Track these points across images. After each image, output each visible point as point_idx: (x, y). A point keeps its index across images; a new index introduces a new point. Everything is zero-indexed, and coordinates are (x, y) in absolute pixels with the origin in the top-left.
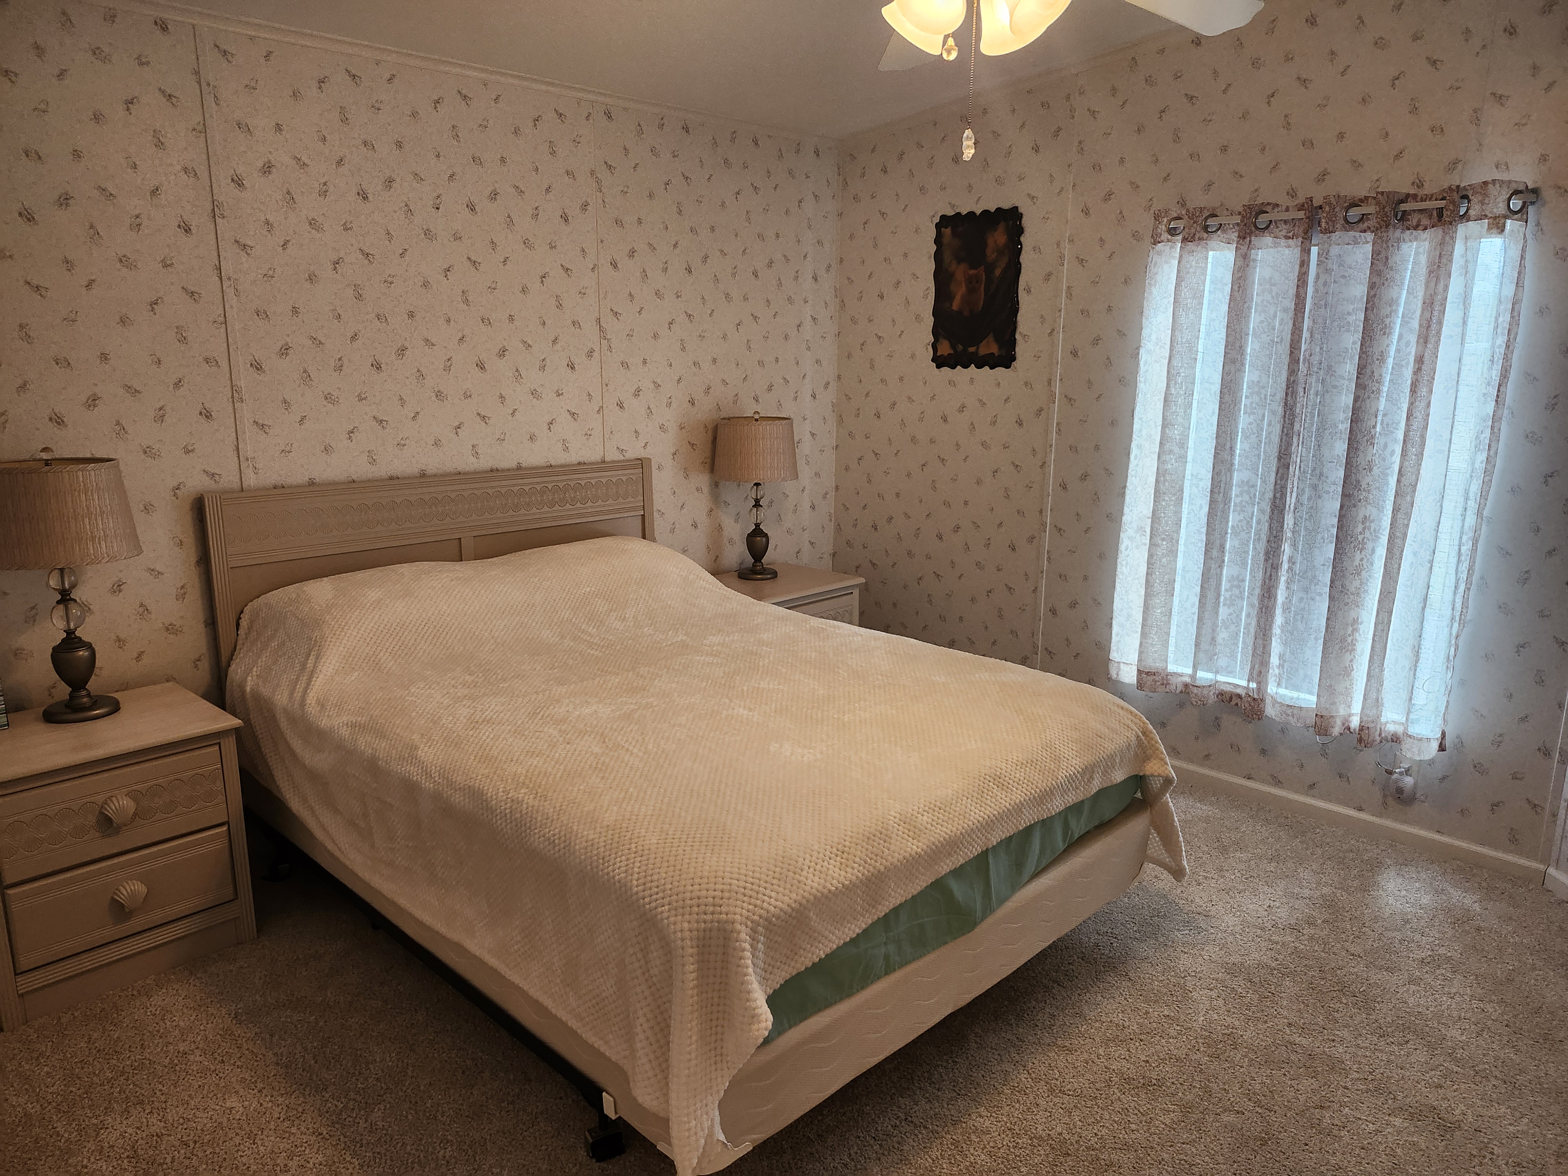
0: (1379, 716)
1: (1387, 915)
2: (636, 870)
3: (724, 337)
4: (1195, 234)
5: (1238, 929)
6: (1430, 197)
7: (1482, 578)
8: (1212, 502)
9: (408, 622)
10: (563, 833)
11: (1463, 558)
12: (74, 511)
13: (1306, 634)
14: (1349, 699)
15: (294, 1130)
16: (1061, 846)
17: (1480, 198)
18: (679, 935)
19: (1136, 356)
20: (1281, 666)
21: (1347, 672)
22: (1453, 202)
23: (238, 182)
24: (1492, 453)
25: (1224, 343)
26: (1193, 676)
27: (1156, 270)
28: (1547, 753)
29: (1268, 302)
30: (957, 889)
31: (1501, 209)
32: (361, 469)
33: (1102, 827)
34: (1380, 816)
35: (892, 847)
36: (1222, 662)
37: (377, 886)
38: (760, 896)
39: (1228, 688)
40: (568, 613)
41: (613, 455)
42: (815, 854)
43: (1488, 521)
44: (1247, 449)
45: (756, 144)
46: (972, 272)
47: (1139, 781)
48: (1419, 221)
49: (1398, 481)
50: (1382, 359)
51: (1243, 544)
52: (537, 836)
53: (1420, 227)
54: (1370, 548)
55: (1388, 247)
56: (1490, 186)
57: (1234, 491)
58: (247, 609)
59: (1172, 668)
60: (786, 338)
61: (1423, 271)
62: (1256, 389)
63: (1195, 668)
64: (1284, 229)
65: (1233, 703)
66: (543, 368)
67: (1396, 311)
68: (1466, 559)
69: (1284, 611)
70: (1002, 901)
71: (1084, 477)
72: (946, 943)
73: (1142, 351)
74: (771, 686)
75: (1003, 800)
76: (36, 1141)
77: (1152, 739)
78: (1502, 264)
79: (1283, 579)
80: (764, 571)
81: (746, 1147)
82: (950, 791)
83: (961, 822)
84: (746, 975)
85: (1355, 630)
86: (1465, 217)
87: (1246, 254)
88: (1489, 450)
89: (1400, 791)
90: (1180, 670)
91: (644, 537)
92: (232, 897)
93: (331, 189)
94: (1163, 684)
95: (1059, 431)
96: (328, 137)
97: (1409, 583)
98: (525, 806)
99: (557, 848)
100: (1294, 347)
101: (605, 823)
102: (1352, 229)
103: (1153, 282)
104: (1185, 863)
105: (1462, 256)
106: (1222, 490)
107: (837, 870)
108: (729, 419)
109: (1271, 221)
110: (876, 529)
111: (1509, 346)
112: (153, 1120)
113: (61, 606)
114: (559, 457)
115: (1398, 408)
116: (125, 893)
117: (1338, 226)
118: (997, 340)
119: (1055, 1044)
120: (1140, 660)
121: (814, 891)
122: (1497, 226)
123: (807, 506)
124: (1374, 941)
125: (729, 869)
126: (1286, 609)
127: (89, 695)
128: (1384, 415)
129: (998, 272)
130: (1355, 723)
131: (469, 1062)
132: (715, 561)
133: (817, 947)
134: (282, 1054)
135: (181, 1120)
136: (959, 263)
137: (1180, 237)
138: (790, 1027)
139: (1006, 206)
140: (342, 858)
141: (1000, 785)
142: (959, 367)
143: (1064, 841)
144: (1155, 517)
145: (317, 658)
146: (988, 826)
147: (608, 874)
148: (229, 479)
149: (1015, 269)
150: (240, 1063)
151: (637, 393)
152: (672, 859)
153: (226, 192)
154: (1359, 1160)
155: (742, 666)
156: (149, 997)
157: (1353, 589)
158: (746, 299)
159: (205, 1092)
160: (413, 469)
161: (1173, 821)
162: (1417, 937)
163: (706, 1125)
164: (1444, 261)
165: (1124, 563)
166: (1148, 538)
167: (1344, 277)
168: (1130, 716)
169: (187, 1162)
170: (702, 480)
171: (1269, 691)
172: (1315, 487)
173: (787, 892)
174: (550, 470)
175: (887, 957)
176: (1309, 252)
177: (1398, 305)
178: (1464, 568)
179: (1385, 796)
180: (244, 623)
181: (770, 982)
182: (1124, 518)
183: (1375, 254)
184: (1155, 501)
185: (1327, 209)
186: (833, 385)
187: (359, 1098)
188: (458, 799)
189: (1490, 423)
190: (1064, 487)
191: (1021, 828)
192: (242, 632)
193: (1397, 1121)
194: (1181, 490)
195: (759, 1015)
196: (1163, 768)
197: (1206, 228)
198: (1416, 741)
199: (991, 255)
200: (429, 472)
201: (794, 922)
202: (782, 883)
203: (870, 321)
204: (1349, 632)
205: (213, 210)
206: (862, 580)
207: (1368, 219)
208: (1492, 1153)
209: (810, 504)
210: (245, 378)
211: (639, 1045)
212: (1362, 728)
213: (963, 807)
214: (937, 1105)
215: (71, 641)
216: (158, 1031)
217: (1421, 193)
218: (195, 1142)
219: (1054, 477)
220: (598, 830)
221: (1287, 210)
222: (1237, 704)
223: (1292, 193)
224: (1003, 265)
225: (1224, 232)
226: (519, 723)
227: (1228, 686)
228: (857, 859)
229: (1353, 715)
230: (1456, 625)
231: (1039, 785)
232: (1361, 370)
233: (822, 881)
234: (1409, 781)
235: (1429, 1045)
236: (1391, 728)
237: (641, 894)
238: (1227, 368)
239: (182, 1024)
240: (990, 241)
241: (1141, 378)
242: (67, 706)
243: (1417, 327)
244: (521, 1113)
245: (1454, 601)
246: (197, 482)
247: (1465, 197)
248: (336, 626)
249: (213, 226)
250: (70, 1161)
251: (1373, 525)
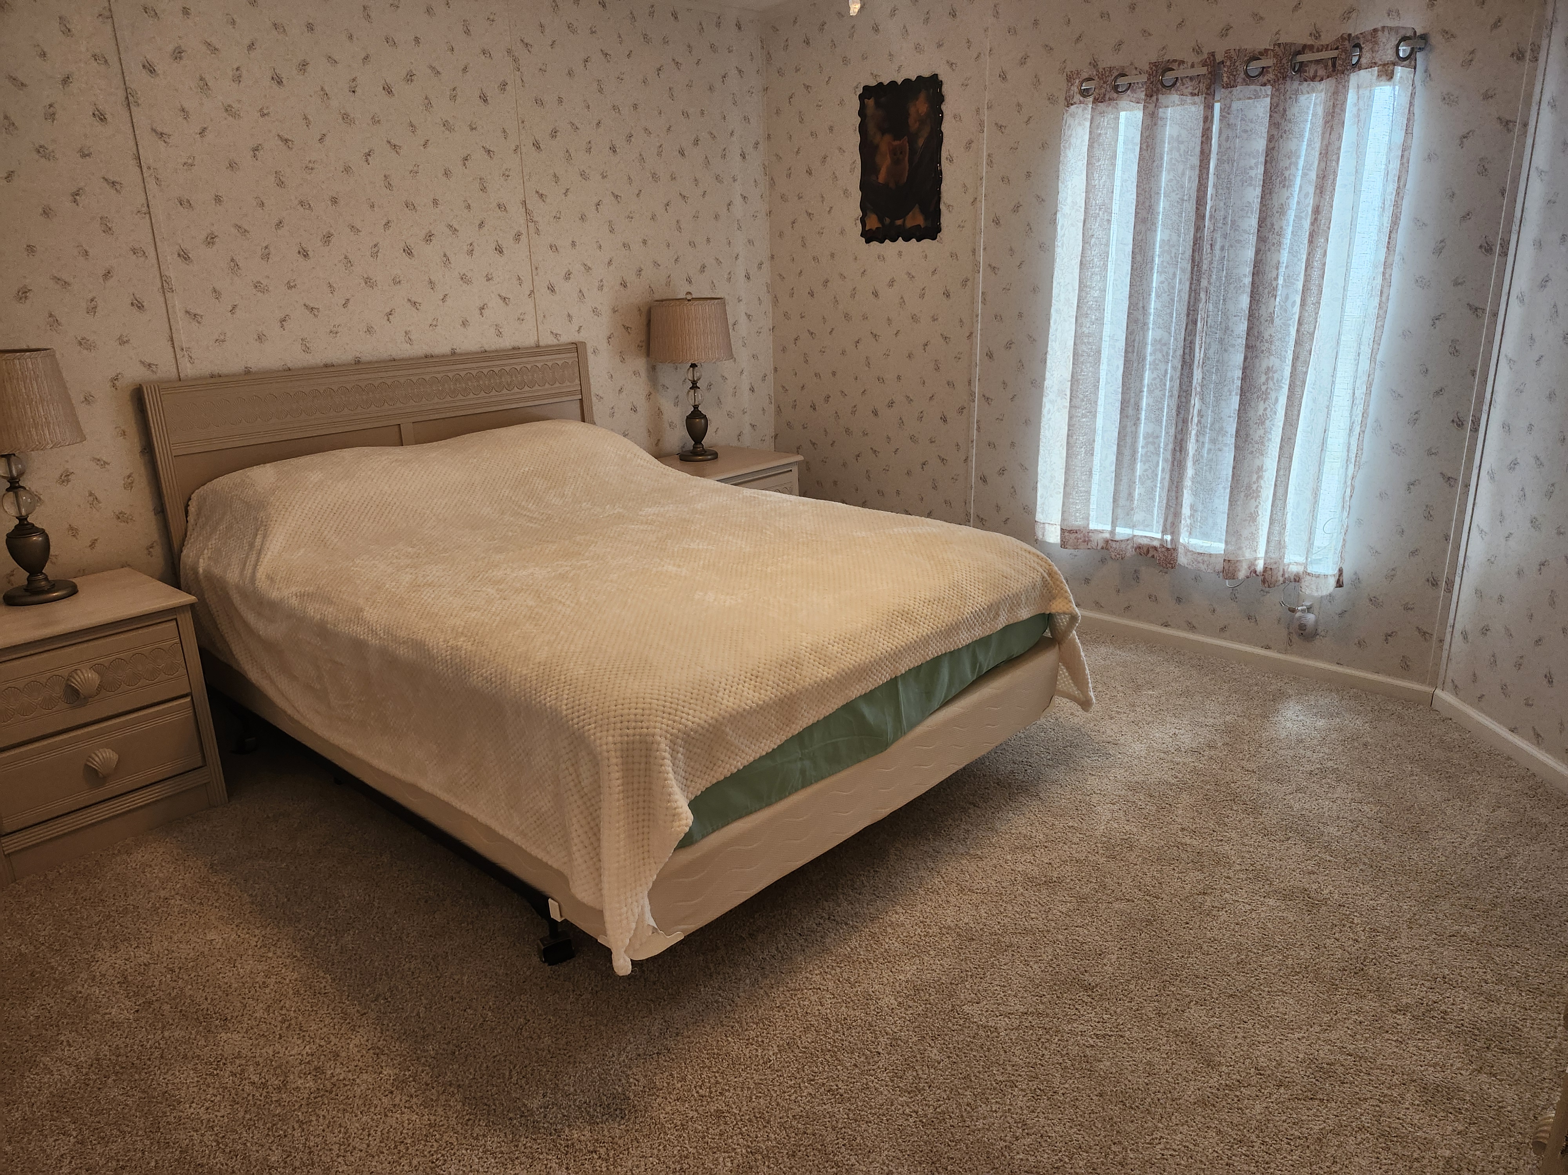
0: (1282, 558)
1: (1283, 736)
2: (565, 696)
3: (653, 218)
4: (1105, 95)
5: (1143, 754)
6: (1326, 48)
7: (1376, 421)
8: (1127, 362)
9: (351, 501)
10: (499, 672)
11: (1357, 402)
12: (15, 398)
13: (1214, 484)
14: (1255, 544)
15: (270, 955)
16: (969, 677)
17: (1370, 45)
18: (605, 747)
19: (1054, 222)
20: (1192, 516)
21: (1253, 518)
22: (1345, 51)
23: (150, 69)
24: (1384, 299)
25: (1135, 202)
26: (1112, 532)
27: (1070, 132)
28: (1435, 584)
29: (1176, 159)
30: (867, 711)
31: (1390, 56)
32: (296, 358)
33: (1011, 662)
34: (1286, 652)
35: (804, 673)
36: (1138, 516)
37: (336, 742)
38: (678, 713)
39: (1145, 542)
40: (507, 492)
41: (547, 340)
42: (730, 678)
43: (1382, 366)
44: (1159, 308)
45: (676, 18)
46: (896, 143)
47: (1047, 619)
48: (1316, 71)
49: (1298, 331)
50: (1282, 211)
51: (1157, 401)
52: (475, 677)
53: (1318, 79)
54: (1274, 398)
55: (1285, 99)
56: (1380, 33)
57: (1149, 349)
58: (194, 496)
59: (1092, 526)
60: (717, 217)
61: (1320, 122)
62: (1166, 248)
63: (1114, 524)
64: (1189, 87)
65: (1150, 555)
66: (471, 252)
67: (1296, 164)
68: (1360, 402)
69: (1194, 464)
70: (912, 726)
71: (1009, 345)
72: (859, 761)
73: (1059, 215)
74: (701, 547)
75: (910, 633)
76: (32, 975)
77: (1057, 580)
78: (1391, 111)
79: (1194, 432)
80: (704, 452)
81: (678, 937)
82: (860, 625)
83: (870, 652)
84: (666, 780)
85: (1260, 477)
86: (1357, 66)
87: (1153, 113)
88: (1381, 296)
89: (1302, 627)
90: (1100, 527)
91: (583, 420)
92: (200, 764)
93: (244, 73)
94: (1084, 541)
95: (984, 301)
96: (238, 20)
97: (1309, 429)
98: (463, 652)
99: (494, 685)
100: (1200, 202)
101: (537, 660)
102: (1252, 83)
103: (1067, 145)
104: (1092, 694)
105: (1355, 105)
106: (1136, 351)
107: (751, 692)
108: (662, 301)
109: (1177, 78)
110: (815, 409)
111: (1399, 193)
112: (139, 952)
113: (11, 493)
114: (492, 342)
115: (1299, 260)
116: (97, 759)
117: (1239, 80)
118: (923, 211)
119: (967, 853)
120: (1063, 520)
121: (729, 709)
122: (1387, 73)
123: (746, 387)
124: (1268, 758)
125: (649, 691)
126: (1196, 462)
127: (46, 579)
128: (1287, 267)
129: (921, 142)
130: (1260, 566)
131: (431, 893)
132: (657, 445)
133: (734, 759)
134: (256, 895)
135: (166, 952)
136: (883, 134)
137: (1091, 99)
138: (714, 831)
139: (926, 74)
140: (303, 722)
141: (908, 620)
142: (887, 241)
143: (973, 672)
144: (1074, 380)
145: (264, 537)
146: (896, 655)
147: (540, 702)
148: (166, 368)
149: (937, 138)
150: (217, 904)
151: (568, 276)
152: (598, 685)
153: (138, 79)
154: (1233, 933)
155: (674, 531)
156: (129, 854)
157: (1257, 438)
158: (673, 178)
159: (186, 929)
160: (347, 356)
161: (1080, 656)
162: (1309, 753)
163: (637, 911)
164: (1337, 110)
165: (1046, 426)
166: (1069, 400)
167: (1246, 131)
168: (1036, 560)
169: (173, 984)
170: (640, 364)
171: (1181, 541)
172: (1221, 341)
173: (704, 710)
174: (484, 355)
175: (803, 772)
176: (1212, 107)
177: (1299, 157)
178: (1358, 411)
179: (1289, 633)
180: (192, 509)
181: (691, 789)
182: (1046, 383)
183: (1274, 108)
184: (1073, 364)
185: (1228, 63)
186: (766, 266)
187: (330, 927)
188: (402, 651)
189: (1382, 269)
190: (990, 355)
191: (928, 659)
192: (191, 518)
193: (1271, 902)
194: (1099, 352)
195: (679, 814)
196: (1068, 606)
197: (1116, 88)
198: (1314, 578)
199: (913, 124)
200: (364, 359)
201: (712, 736)
202: (699, 702)
203: (800, 198)
204: (1254, 479)
205: (127, 98)
206: (800, 458)
207: (1268, 72)
208: (1352, 923)
209: (749, 386)
210: (174, 270)
211: (575, 848)
212: (1265, 569)
213: (872, 639)
214: (857, 906)
215: (24, 528)
216: (140, 882)
217: (1317, 43)
218: (180, 968)
219: (981, 347)
220: (531, 666)
221: (1193, 66)
222: (1153, 556)
223: (1198, 50)
224: (926, 135)
225: (1134, 91)
226: (459, 584)
227: (1145, 539)
228: (770, 683)
229: (1259, 558)
230: (1351, 466)
231: (946, 620)
232: (1262, 222)
233: (737, 701)
234: (1311, 618)
235: (1310, 841)
236: (1294, 569)
237: (570, 717)
238: (1138, 229)
239: (161, 875)
240: (912, 110)
241: (1058, 243)
242: (26, 590)
243: (1314, 177)
244: (480, 931)
245: (1349, 444)
246: (134, 373)
247: (1358, 45)
248: (281, 507)
249: (128, 114)
250: (65, 989)
251: (1276, 376)
